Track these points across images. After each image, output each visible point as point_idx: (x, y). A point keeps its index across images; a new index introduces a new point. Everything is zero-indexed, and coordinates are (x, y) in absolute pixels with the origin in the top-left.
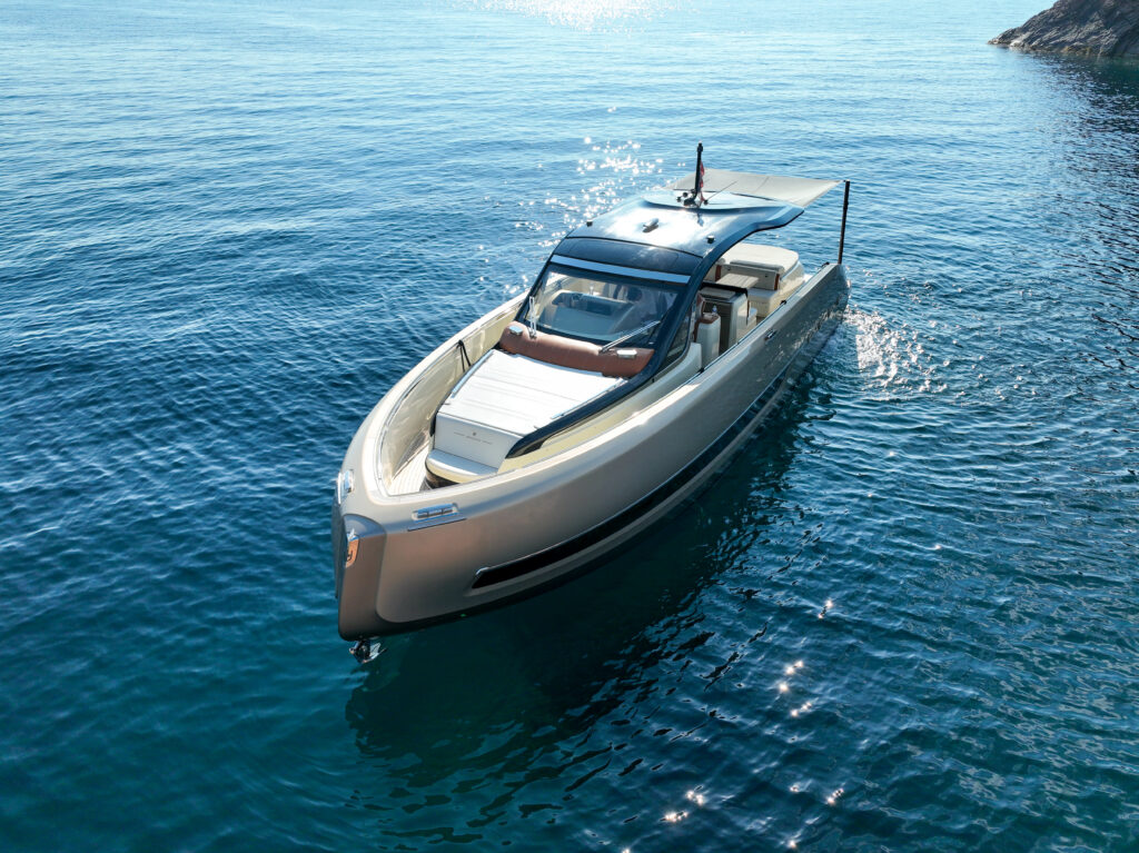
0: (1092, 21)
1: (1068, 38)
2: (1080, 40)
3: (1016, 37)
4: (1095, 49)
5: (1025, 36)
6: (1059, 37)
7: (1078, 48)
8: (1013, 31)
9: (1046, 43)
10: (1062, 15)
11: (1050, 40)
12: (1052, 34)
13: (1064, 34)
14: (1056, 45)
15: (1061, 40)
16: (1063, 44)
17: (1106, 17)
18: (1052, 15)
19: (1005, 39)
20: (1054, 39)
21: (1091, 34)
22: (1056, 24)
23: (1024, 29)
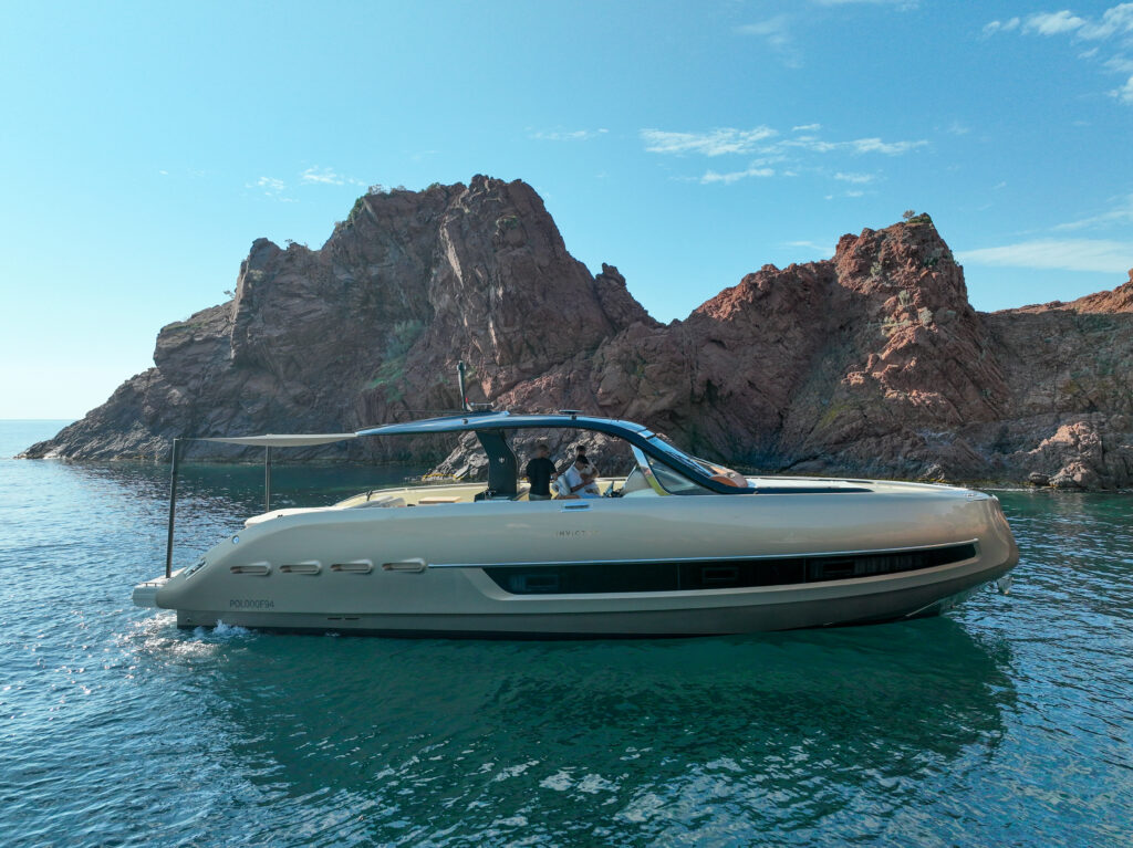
0: (136, 429)
1: (114, 447)
2: (128, 448)
3: (49, 450)
4: (150, 455)
5: (59, 449)
6: (103, 448)
7: (130, 456)
8: (44, 444)
9: (89, 454)
10: (98, 424)
11: (93, 450)
12: (95, 443)
13: (109, 443)
14: (102, 455)
15: (106, 449)
16: (110, 454)
17: (151, 424)
18: (88, 425)
19: (36, 453)
20: (98, 449)
21: (139, 442)
22: (95, 434)
23: (57, 441)
